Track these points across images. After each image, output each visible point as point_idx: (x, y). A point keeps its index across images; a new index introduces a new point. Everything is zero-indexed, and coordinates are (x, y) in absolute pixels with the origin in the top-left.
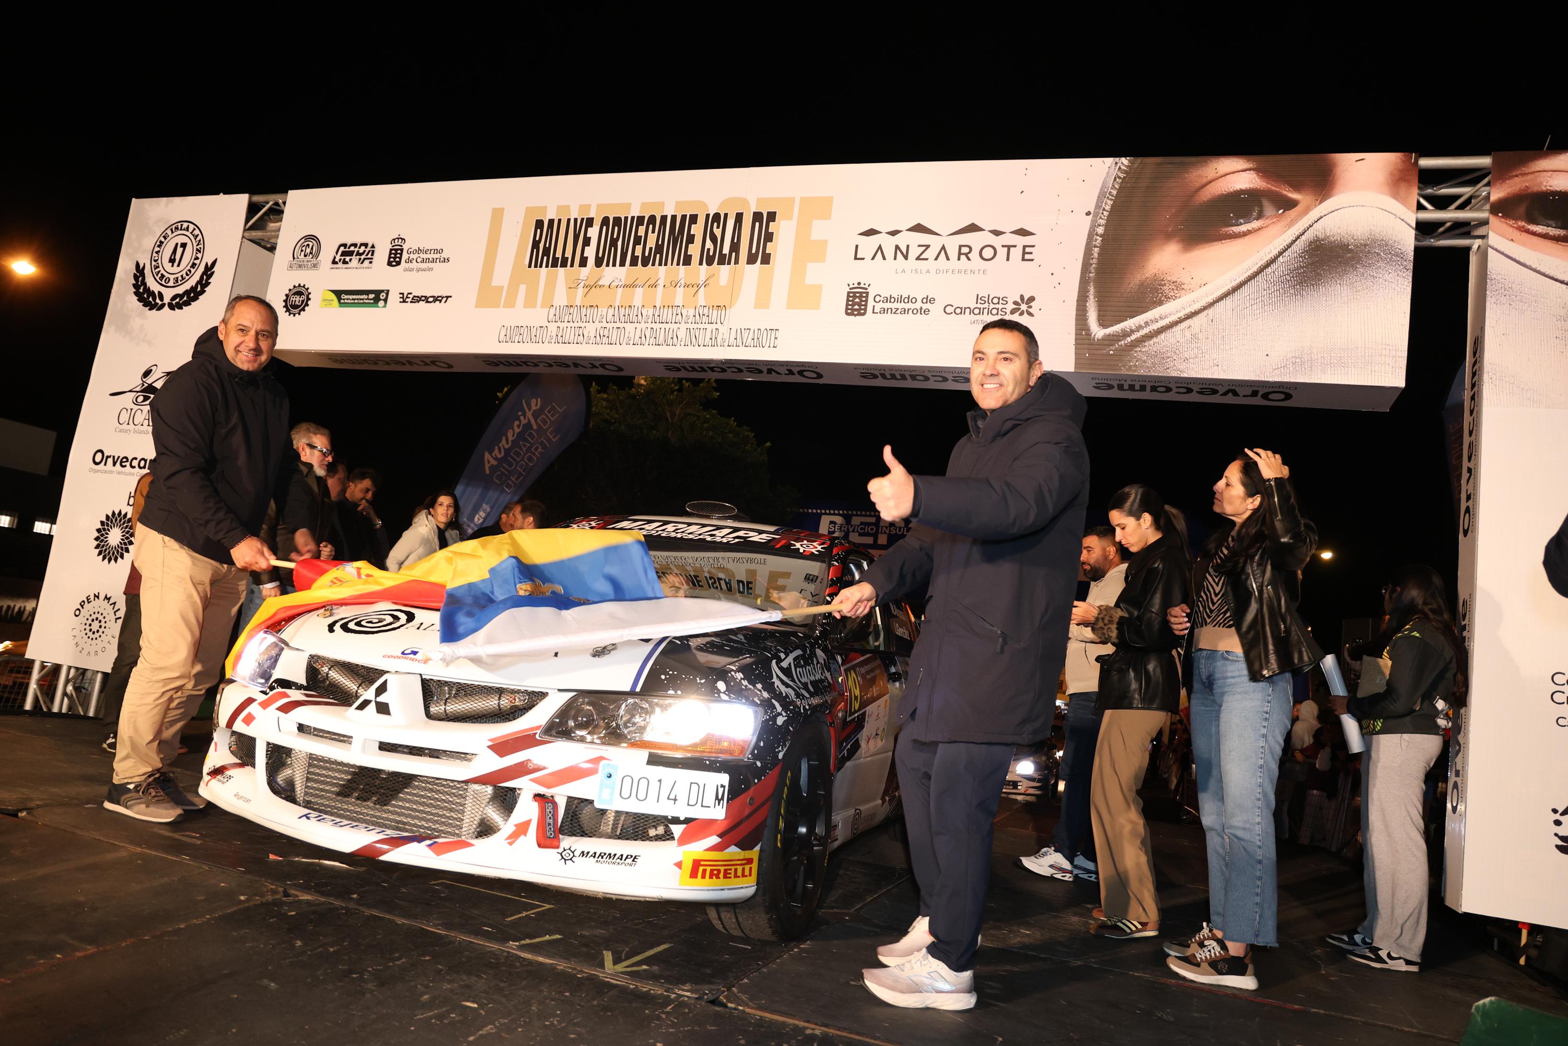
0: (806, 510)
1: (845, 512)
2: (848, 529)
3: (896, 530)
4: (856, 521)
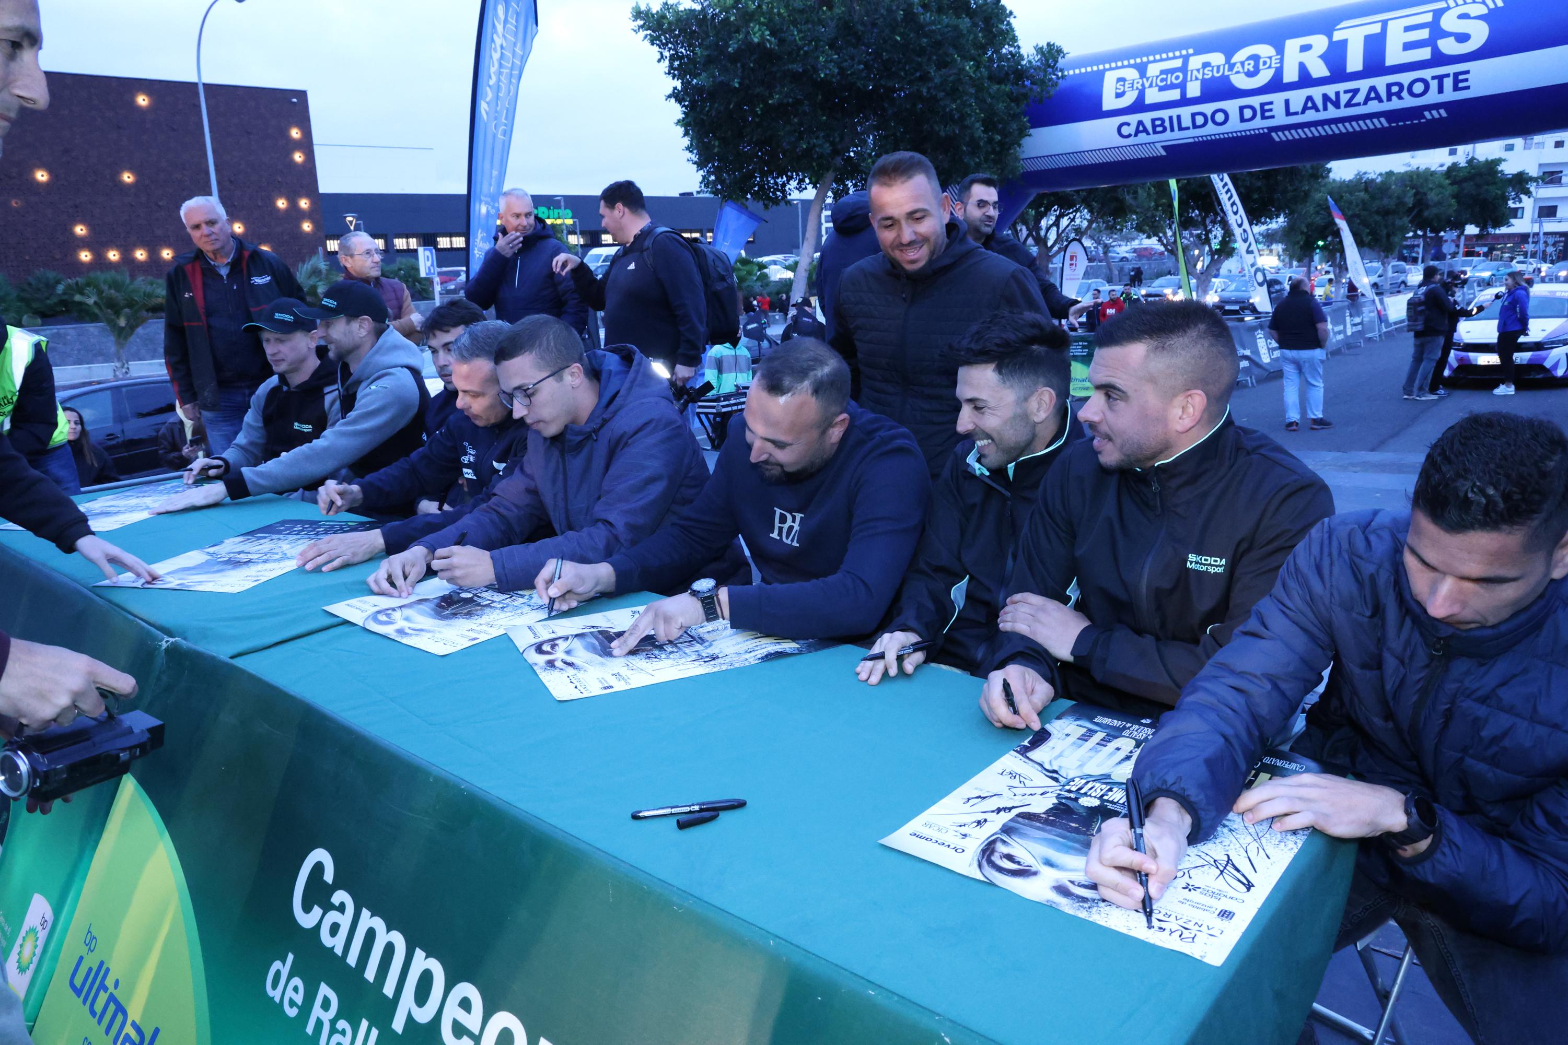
1: (1138, 60)
2: (1143, 85)
4: (1154, 70)
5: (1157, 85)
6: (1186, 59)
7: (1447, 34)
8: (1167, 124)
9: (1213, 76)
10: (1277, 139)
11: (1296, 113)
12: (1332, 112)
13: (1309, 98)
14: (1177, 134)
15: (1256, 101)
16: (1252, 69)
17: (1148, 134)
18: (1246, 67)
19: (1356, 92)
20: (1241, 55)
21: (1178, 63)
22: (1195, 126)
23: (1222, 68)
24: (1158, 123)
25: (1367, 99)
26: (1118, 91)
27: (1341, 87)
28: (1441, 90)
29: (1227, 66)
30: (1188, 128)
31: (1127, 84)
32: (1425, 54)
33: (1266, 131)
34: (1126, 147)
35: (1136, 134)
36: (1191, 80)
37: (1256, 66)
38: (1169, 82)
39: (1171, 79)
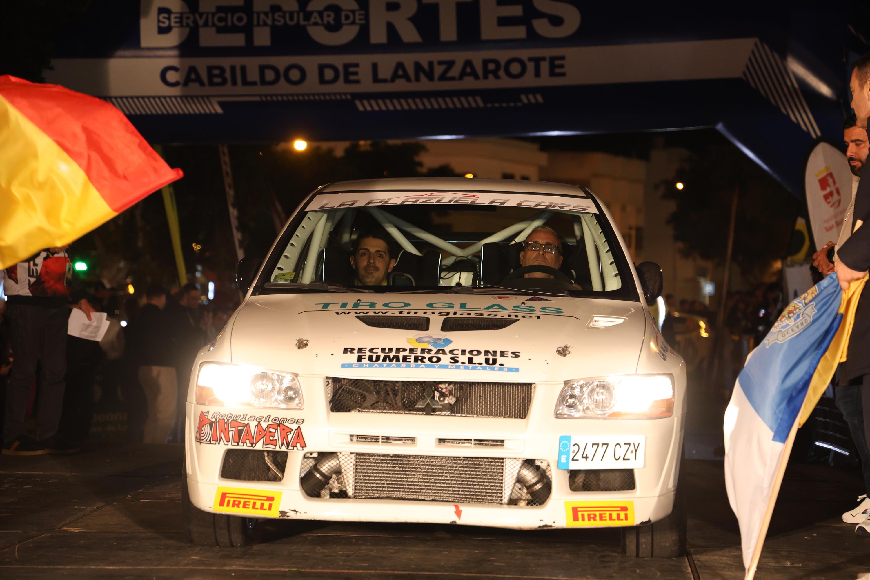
2: (195, 21)
3: (284, 17)
5: (214, 25)
7: (541, 15)
8: (228, 75)
9: (285, 24)
10: (361, 108)
11: (385, 81)
12: (424, 85)
13: (400, 66)
14: (240, 89)
15: (339, 61)
16: (332, 22)
17: (202, 84)
18: (326, 19)
19: (450, 64)
22: (263, 82)
23: (295, 15)
24: (216, 72)
25: (463, 74)
26: (161, 25)
27: (436, 56)
28: (537, 74)
29: (301, 15)
30: (254, 83)
31: (173, 16)
32: (520, 32)
33: (349, 97)
34: (170, 97)
35: (186, 83)
36: (258, 25)
37: (337, 18)
38: (229, 23)
39: (232, 19)
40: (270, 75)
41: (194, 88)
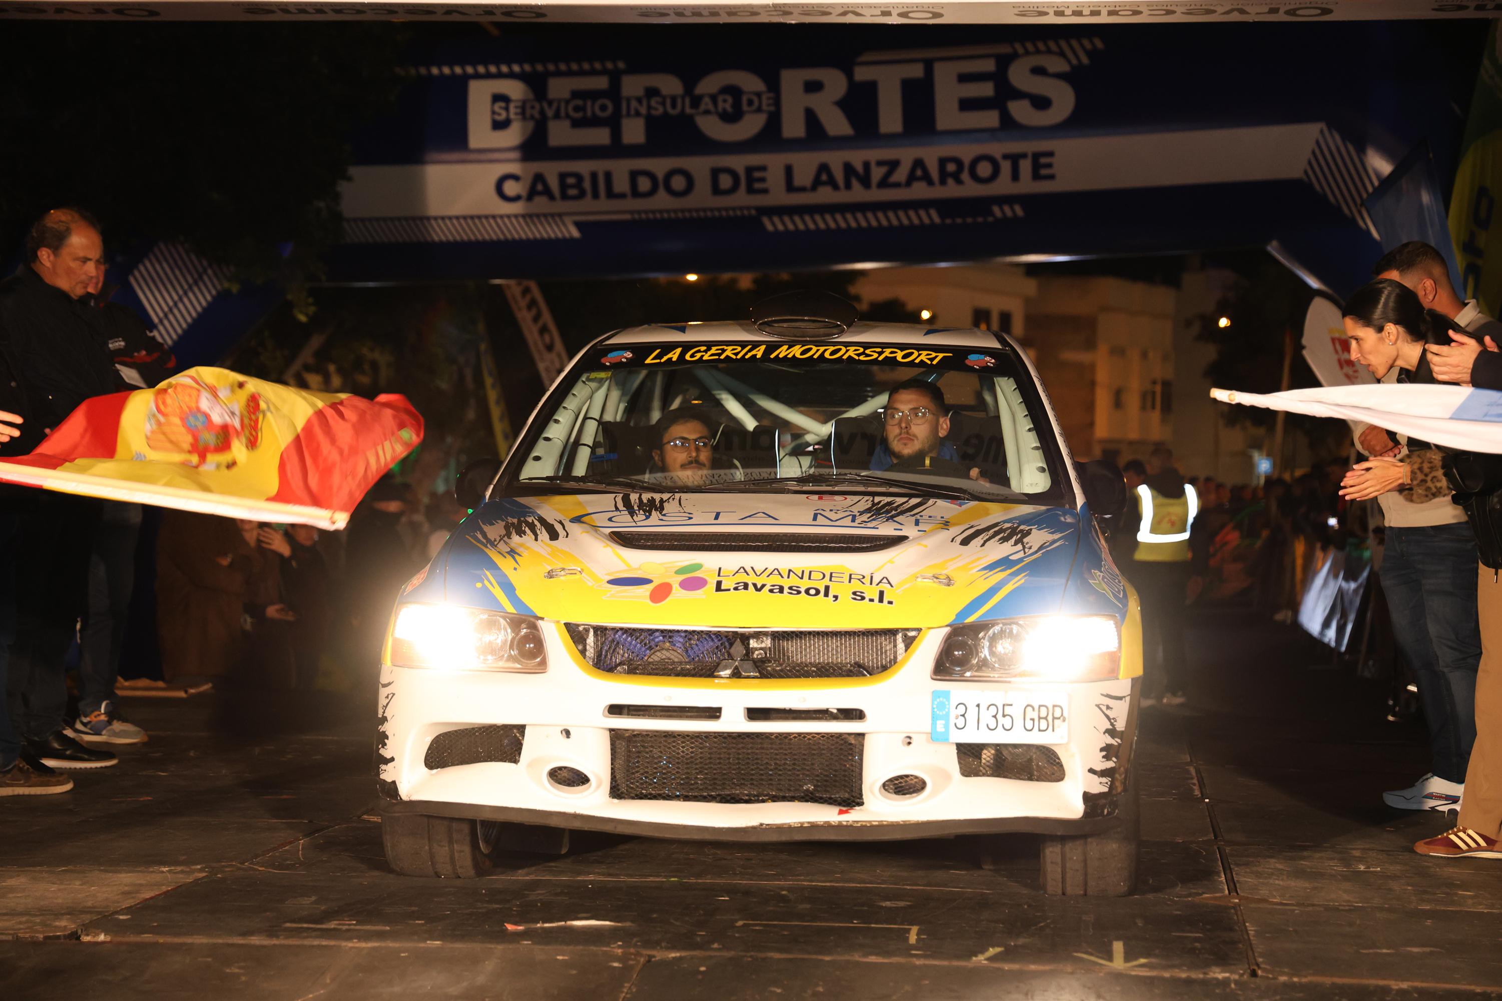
0: (423, 71)
1: (527, 68)
2: (542, 112)
3: (663, 104)
4: (559, 88)
5: (568, 116)
6: (615, 79)
7: (1019, 95)
8: (587, 185)
9: (666, 113)
10: (770, 227)
11: (803, 189)
12: (858, 194)
13: (824, 168)
14: (603, 204)
15: (739, 162)
16: (729, 109)
17: (552, 197)
18: (721, 105)
19: (893, 165)
20: (709, 85)
21: (601, 83)
22: (635, 193)
23: (679, 101)
24: (571, 181)
25: (911, 179)
26: (498, 118)
27: (874, 154)
28: (1015, 176)
29: (687, 101)
30: (622, 196)
31: (512, 107)
32: (991, 119)
33: (753, 212)
34: (509, 216)
35: (530, 197)
36: (628, 114)
37: (737, 105)
38: (589, 113)
39: (592, 108)
40: (644, 184)
41: (541, 204)
